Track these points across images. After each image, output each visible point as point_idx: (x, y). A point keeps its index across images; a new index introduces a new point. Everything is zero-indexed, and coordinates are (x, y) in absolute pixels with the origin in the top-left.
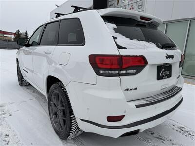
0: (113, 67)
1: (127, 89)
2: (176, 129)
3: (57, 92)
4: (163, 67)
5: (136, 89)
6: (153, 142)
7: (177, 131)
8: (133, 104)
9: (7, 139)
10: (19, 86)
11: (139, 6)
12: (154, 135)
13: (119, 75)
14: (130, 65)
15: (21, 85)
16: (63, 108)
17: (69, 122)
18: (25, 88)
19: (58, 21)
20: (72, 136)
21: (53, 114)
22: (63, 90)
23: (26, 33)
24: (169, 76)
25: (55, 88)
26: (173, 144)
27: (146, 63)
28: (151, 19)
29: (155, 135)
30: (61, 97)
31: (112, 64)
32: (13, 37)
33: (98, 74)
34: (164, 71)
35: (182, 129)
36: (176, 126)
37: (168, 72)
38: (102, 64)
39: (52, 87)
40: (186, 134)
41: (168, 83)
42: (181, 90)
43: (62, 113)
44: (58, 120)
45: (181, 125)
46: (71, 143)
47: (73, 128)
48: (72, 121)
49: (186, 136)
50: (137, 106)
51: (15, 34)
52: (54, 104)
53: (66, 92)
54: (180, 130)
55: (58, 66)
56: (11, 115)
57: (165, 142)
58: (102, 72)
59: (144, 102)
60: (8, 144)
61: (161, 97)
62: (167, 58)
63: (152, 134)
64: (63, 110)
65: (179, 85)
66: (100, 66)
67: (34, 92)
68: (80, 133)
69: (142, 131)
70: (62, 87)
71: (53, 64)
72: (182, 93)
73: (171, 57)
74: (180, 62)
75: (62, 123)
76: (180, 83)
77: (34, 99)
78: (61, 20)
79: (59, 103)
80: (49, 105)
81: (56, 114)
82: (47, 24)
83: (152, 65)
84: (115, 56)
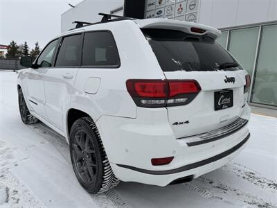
0: (157, 95)
1: (176, 123)
2: (242, 176)
3: (82, 130)
4: (222, 94)
5: (187, 122)
6: (213, 193)
7: (244, 177)
8: (183, 142)
9: (16, 196)
10: (24, 124)
11: (190, 6)
12: (213, 184)
13: (166, 106)
14: (179, 93)
15: (26, 123)
16: (92, 151)
17: (100, 170)
18: (32, 127)
19: (80, 34)
20: (105, 188)
21: (77, 160)
22: (92, 127)
23: (26, 46)
24: (230, 105)
25: (80, 125)
26: (238, 194)
27: (199, 89)
28: (205, 31)
29: (215, 184)
30: (88, 136)
31: (156, 92)
32: (6, 52)
33: (139, 104)
34: (223, 99)
35: (251, 175)
36: (242, 172)
37: (228, 100)
38: (143, 91)
39: (75, 123)
40: (256, 181)
41: (228, 114)
42: (246, 123)
43: (90, 159)
44: (85, 168)
45: (249, 171)
46: (104, 198)
47: (107, 177)
48: (105, 168)
49: (255, 184)
50: (190, 145)
51: (8, 47)
52: (79, 146)
53: (96, 129)
54: (247, 177)
55: (84, 95)
56: (16, 165)
57: (227, 192)
58: (144, 102)
59: (198, 139)
60: (17, 202)
61: (220, 133)
62: (226, 82)
63: (211, 183)
64: (92, 154)
65: (244, 117)
66: (141, 94)
67: (45, 133)
68: (116, 184)
69: (196, 177)
70: (89, 124)
71: (77, 93)
72: (248, 127)
73: (231, 80)
74: (245, 86)
75: (91, 172)
76: (247, 114)
77: (47, 142)
78: (85, 33)
79: (86, 145)
80: (72, 149)
81: (81, 161)
82: (63, 37)
83: (208, 92)
84: (160, 81)
